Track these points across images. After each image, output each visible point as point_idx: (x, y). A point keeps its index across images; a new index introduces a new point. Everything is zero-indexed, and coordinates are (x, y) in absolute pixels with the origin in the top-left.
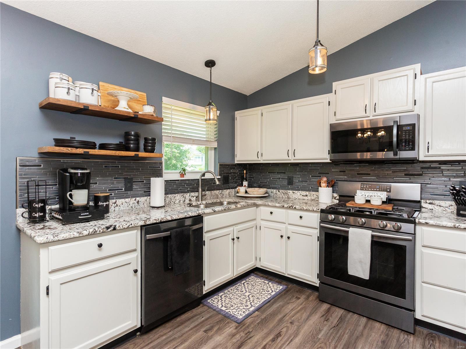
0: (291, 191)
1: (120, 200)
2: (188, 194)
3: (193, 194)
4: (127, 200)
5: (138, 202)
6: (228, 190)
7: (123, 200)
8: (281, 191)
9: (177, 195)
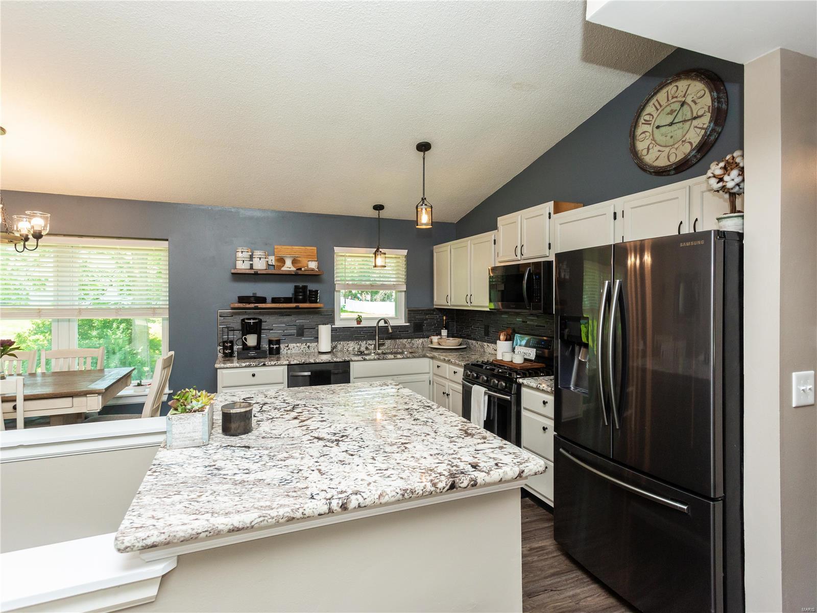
0: (485, 344)
1: (292, 345)
2: (365, 342)
3: (370, 342)
4: (298, 344)
5: (309, 347)
6: (422, 339)
7: (295, 345)
8: (479, 343)
9: (350, 342)
